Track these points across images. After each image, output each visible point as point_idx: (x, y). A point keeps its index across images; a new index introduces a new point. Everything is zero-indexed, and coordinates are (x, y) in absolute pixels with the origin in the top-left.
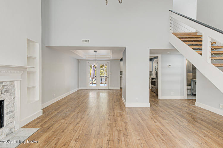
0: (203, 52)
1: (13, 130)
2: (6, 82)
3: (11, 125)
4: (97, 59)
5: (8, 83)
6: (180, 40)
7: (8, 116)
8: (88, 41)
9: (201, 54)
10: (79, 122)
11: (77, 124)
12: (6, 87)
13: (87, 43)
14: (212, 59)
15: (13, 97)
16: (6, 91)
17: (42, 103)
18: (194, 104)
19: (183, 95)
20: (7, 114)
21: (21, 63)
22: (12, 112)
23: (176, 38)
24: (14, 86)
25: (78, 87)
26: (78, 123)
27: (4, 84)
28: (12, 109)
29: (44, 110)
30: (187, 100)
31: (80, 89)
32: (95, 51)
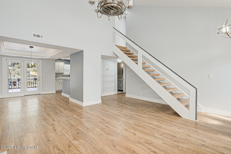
0: (139, 62)
4: (32, 57)
6: (122, 52)
9: (137, 63)
14: (143, 66)
18: (125, 96)
19: (115, 91)
23: (119, 49)
30: (118, 94)
32: (30, 47)
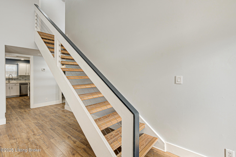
6: (43, 41)
9: (54, 57)
23: (40, 37)
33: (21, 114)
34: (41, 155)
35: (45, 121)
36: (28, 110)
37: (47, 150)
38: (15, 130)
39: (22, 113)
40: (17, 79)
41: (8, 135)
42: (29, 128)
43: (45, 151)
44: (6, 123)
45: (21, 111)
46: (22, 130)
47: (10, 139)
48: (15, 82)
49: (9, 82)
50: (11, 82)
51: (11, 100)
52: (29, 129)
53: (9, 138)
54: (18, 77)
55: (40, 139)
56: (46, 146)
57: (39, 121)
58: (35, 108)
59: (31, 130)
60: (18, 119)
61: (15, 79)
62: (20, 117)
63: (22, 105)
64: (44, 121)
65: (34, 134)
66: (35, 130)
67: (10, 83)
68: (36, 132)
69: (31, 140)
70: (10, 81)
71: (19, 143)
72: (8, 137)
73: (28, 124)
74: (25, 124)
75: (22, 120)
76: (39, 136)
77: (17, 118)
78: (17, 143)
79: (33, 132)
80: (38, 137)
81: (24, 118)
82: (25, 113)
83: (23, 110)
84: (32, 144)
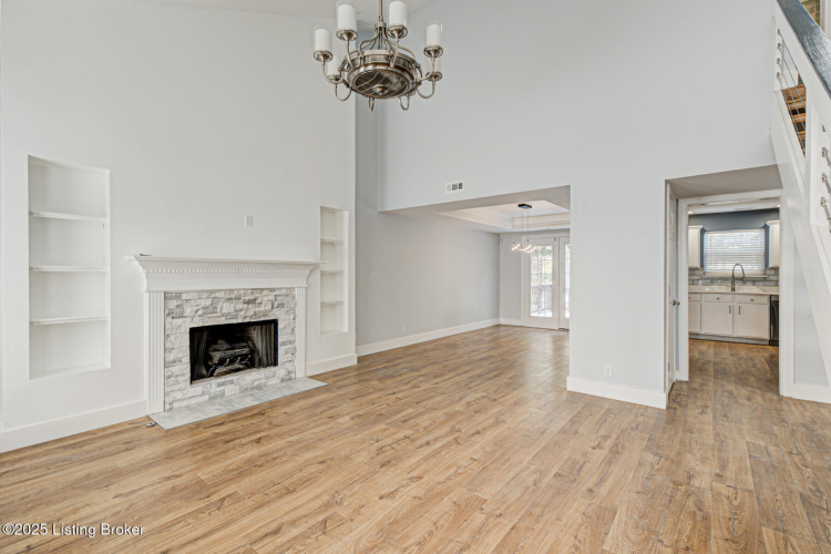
1: (293, 376)
2: (281, 289)
3: (289, 366)
5: (283, 291)
7: (284, 347)
8: (461, 186)
10: (484, 429)
11: (473, 435)
12: (279, 298)
13: (458, 190)
15: (292, 316)
16: (281, 305)
17: (357, 344)
20: (284, 343)
21: (310, 255)
22: (291, 342)
24: (294, 297)
25: (497, 315)
26: (478, 433)
27: (277, 292)
28: (291, 338)
29: (360, 359)
31: (502, 321)
33: (727, 401)
34: (689, 538)
35: (804, 458)
36: (763, 397)
37: (721, 542)
38: (676, 433)
39: (735, 398)
40: (765, 280)
41: (650, 439)
42: (720, 450)
43: (712, 540)
44: (668, 407)
45: (735, 392)
46: (693, 444)
47: (648, 448)
48: (755, 290)
49: (733, 289)
50: (741, 292)
51: (731, 349)
52: (716, 453)
53: (646, 446)
54: (769, 272)
55: (725, 500)
56: (726, 532)
57: (772, 449)
58: (799, 401)
59: (719, 458)
60: (709, 410)
61: (754, 281)
62: (719, 407)
63: (752, 375)
64: (797, 459)
65: (718, 475)
66: (732, 467)
67: (737, 291)
68: (730, 473)
69: (696, 482)
70: (736, 287)
71: (658, 470)
72: (645, 443)
73: (725, 437)
74: (717, 434)
75: (714, 418)
76: (731, 489)
77: (707, 407)
78: (656, 467)
79: (723, 467)
80: (724, 490)
81: (725, 416)
82: (745, 402)
83: (743, 392)
84: (689, 495)
